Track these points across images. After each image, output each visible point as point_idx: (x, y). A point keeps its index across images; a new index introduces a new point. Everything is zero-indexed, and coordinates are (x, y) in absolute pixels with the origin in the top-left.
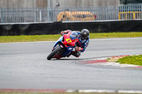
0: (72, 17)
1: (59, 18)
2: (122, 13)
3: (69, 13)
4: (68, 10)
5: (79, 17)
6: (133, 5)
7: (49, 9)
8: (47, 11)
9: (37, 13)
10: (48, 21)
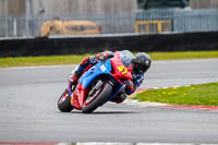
0: (64, 29)
1: (43, 31)
2: (142, 22)
3: (59, 24)
4: (58, 19)
5: (75, 29)
6: (157, 10)
7: (28, 17)
8: (24, 21)
9: (10, 24)
10: (26, 35)
